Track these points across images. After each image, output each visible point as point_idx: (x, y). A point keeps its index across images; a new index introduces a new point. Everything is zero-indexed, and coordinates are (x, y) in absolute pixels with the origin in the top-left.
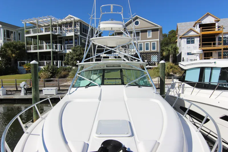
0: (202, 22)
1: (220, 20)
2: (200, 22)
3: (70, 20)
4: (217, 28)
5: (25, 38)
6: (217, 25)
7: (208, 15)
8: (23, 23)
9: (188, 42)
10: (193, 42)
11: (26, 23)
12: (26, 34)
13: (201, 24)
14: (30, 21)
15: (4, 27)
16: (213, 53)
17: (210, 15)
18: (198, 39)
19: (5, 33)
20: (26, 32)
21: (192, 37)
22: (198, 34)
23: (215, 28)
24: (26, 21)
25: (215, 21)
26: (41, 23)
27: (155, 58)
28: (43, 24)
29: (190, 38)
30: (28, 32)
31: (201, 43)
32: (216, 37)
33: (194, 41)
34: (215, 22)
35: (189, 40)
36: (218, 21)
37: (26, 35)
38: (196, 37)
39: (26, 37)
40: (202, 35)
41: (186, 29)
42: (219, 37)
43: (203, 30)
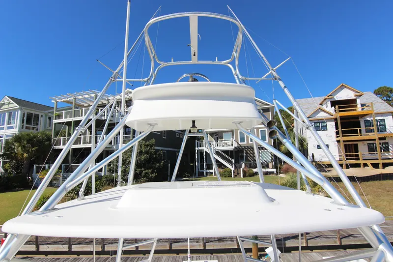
0: (335, 97)
1: (362, 94)
2: (331, 98)
3: (128, 97)
4: (359, 106)
5: (54, 126)
6: (358, 101)
7: (342, 87)
8: (52, 101)
9: (317, 129)
10: (325, 128)
11: (57, 102)
12: (56, 119)
13: (333, 100)
14: (64, 98)
15: (23, 108)
16: (359, 145)
17: (346, 87)
18: (333, 123)
19: (23, 118)
20: (56, 116)
21: (322, 121)
22: (332, 115)
23: (356, 106)
24: (58, 99)
25: (356, 96)
26: (84, 102)
27: (267, 155)
28: (86, 103)
29: (319, 122)
30: (59, 117)
31: (340, 130)
32: (360, 120)
33: (326, 126)
34: (355, 98)
35: (318, 125)
36: (360, 96)
37: (55, 121)
38: (329, 120)
39: (55, 123)
40: (340, 117)
41: (309, 108)
42: (365, 121)
43: (340, 110)
